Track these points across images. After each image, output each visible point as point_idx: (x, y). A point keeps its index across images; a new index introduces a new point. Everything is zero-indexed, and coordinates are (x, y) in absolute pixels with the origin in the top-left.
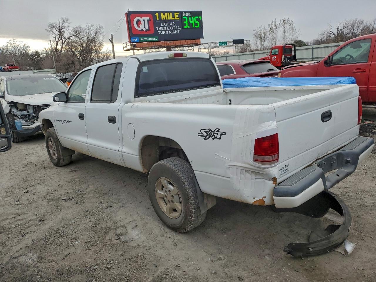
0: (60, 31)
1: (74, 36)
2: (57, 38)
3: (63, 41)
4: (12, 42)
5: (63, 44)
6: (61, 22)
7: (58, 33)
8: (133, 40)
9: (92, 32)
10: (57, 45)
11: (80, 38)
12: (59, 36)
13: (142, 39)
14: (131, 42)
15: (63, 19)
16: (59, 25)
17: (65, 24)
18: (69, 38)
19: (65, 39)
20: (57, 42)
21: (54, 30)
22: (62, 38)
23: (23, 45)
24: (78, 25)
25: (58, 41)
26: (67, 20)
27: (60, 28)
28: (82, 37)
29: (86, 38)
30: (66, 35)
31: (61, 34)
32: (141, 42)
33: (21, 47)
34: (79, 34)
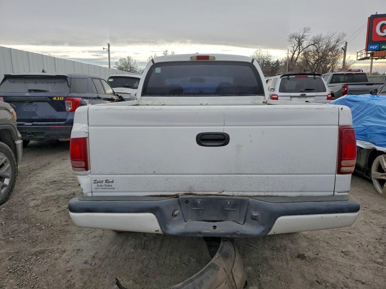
0: (299, 41)
1: (312, 45)
2: (295, 47)
3: (300, 50)
4: (258, 53)
5: (299, 53)
6: (303, 31)
7: (297, 42)
8: (371, 47)
9: (332, 40)
10: (294, 54)
11: (318, 46)
12: (297, 45)
13: (383, 47)
14: (367, 50)
15: (305, 29)
16: (299, 35)
17: (306, 34)
18: (307, 47)
19: (303, 49)
20: (295, 52)
21: (294, 40)
22: (299, 47)
23: (266, 55)
24: (319, 34)
25: (296, 50)
26: (309, 30)
27: (300, 38)
28: (320, 45)
29: (325, 46)
30: (305, 44)
31: (300, 44)
32: (381, 50)
33: (265, 56)
34: (318, 43)
